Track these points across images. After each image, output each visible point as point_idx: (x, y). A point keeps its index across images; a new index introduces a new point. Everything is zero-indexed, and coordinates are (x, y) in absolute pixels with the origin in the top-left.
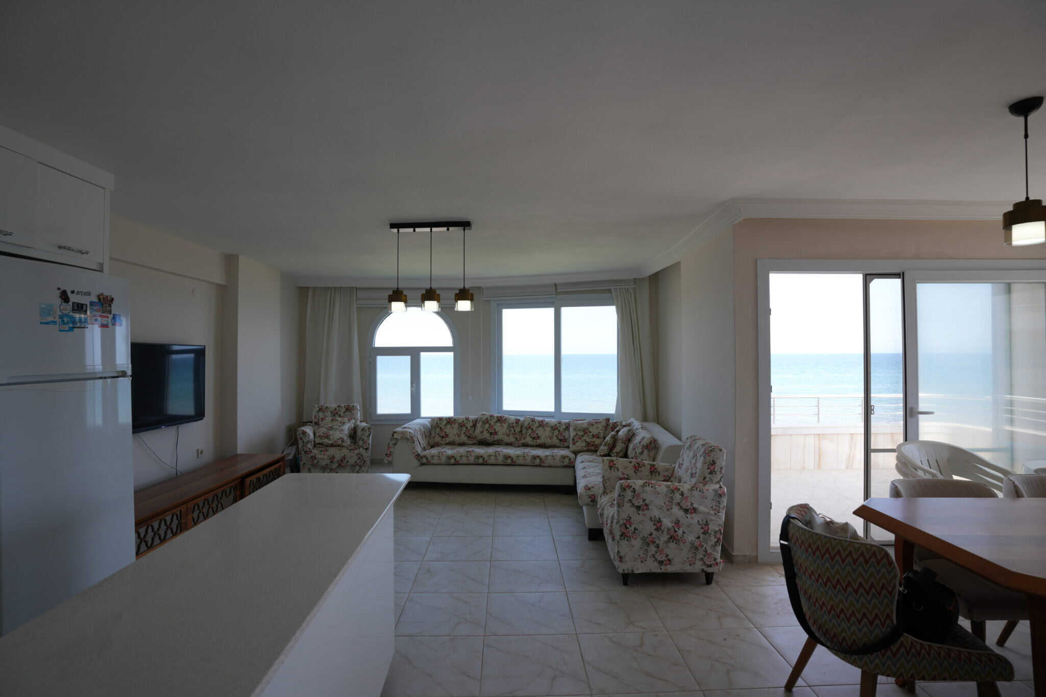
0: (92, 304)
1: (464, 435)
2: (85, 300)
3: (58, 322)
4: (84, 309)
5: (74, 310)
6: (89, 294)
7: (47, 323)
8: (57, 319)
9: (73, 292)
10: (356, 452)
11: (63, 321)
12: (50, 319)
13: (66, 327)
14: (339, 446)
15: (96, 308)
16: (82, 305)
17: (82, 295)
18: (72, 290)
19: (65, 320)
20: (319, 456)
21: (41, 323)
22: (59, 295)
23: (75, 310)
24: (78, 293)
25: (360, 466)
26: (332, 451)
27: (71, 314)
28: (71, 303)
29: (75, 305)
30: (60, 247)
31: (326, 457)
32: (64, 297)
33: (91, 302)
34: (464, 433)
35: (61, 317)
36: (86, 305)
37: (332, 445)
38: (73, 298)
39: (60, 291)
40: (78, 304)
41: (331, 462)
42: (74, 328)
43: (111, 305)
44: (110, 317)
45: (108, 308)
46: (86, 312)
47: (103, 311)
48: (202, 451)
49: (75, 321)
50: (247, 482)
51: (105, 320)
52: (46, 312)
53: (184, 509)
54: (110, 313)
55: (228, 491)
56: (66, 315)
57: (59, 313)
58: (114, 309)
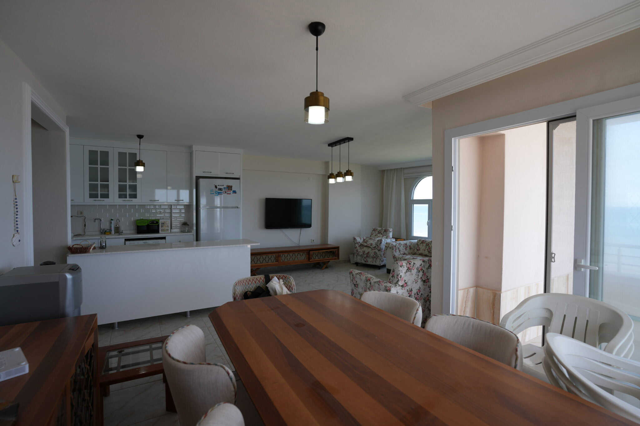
0: (224, 188)
1: (427, 250)
2: (222, 187)
5: (218, 190)
6: (223, 185)
9: (218, 185)
10: (374, 251)
11: (216, 193)
12: (213, 193)
13: (217, 195)
14: (369, 247)
15: (226, 189)
16: (221, 189)
20: (359, 250)
21: (210, 194)
24: (220, 185)
25: (376, 258)
26: (365, 249)
28: (218, 188)
30: (226, 173)
31: (362, 251)
32: (216, 187)
34: (427, 249)
37: (366, 246)
38: (218, 187)
39: (215, 185)
40: (220, 189)
41: (363, 254)
43: (232, 188)
44: (232, 191)
45: (230, 189)
46: (222, 190)
47: (228, 190)
48: (313, 240)
49: (219, 193)
50: (311, 253)
51: (229, 192)
52: (212, 191)
53: (277, 255)
54: (232, 190)
55: (301, 254)
56: (216, 191)
57: (215, 191)
58: (233, 189)
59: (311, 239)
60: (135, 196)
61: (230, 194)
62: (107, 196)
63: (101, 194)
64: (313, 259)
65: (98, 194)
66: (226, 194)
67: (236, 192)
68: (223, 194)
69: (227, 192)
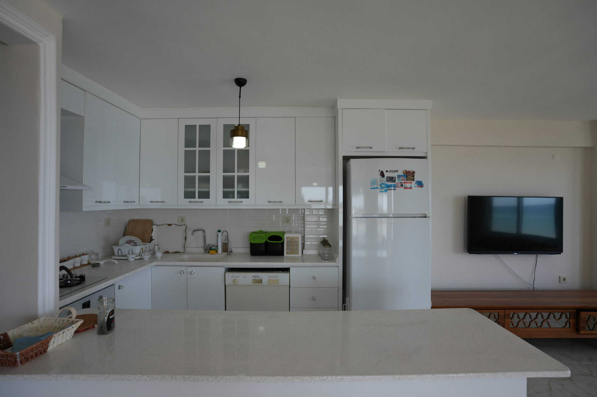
0: (399, 176)
2: (395, 175)
3: (379, 188)
4: (393, 180)
5: (387, 181)
6: (397, 171)
7: (374, 188)
8: (379, 187)
9: (387, 171)
11: (382, 187)
12: (375, 186)
13: (383, 190)
15: (402, 179)
16: (392, 178)
17: (392, 172)
18: (386, 170)
19: (383, 186)
21: (371, 188)
22: (380, 174)
23: (388, 181)
24: (390, 171)
27: (386, 183)
28: (385, 177)
29: (388, 178)
30: (400, 148)
32: (382, 174)
33: (398, 176)
35: (380, 185)
36: (395, 178)
38: (386, 175)
39: (380, 172)
40: (390, 177)
42: (387, 190)
43: (413, 176)
44: (414, 183)
46: (395, 181)
47: (407, 180)
48: (564, 279)
49: (388, 186)
50: (584, 315)
51: (408, 185)
52: (373, 183)
53: (501, 312)
54: (414, 180)
55: (558, 315)
56: (383, 184)
57: (379, 183)
58: (417, 178)
59: (560, 277)
60: (245, 195)
61: (411, 188)
62: (205, 195)
63: (199, 192)
64: (587, 329)
65: (195, 192)
66: (403, 188)
67: (423, 184)
68: (397, 189)
69: (405, 184)
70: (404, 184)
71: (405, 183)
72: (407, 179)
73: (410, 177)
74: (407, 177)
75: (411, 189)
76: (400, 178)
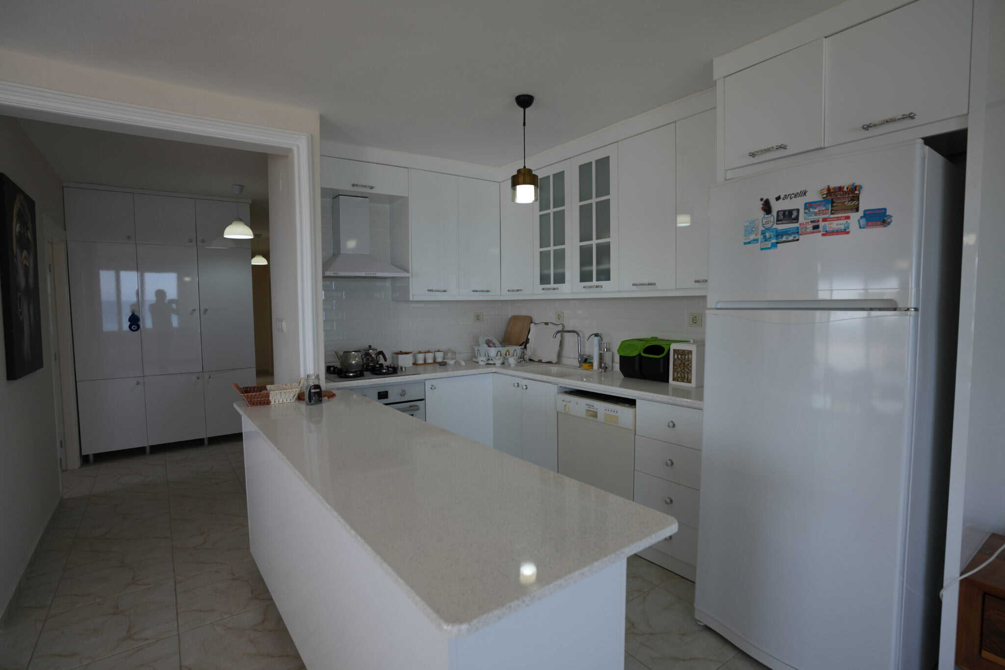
0: (808, 206)
2: (798, 204)
3: (760, 240)
4: (793, 217)
5: (778, 220)
7: (749, 243)
8: (760, 237)
9: (778, 199)
11: (765, 237)
12: (752, 237)
13: (769, 244)
15: (816, 210)
16: (790, 212)
17: (791, 198)
18: (777, 196)
19: (768, 235)
21: (745, 243)
22: (762, 206)
23: (780, 220)
24: (786, 197)
27: (775, 226)
28: (774, 213)
29: (781, 214)
32: (767, 208)
33: (806, 204)
35: (763, 233)
36: (798, 210)
38: (776, 207)
39: (763, 202)
40: (784, 211)
42: (777, 243)
43: (857, 198)
44: (855, 217)
45: (849, 204)
46: (797, 219)
47: (834, 211)
49: (779, 234)
51: (835, 225)
52: (749, 230)
54: (857, 210)
56: (768, 229)
57: (761, 228)
58: (866, 203)
60: (605, 275)
61: (845, 232)
63: (555, 275)
66: (820, 234)
67: (891, 217)
68: (801, 237)
69: (826, 223)
70: (821, 224)
71: (824, 220)
72: (832, 210)
73: (844, 203)
74: (835, 204)
75: (848, 233)
76: (811, 210)
